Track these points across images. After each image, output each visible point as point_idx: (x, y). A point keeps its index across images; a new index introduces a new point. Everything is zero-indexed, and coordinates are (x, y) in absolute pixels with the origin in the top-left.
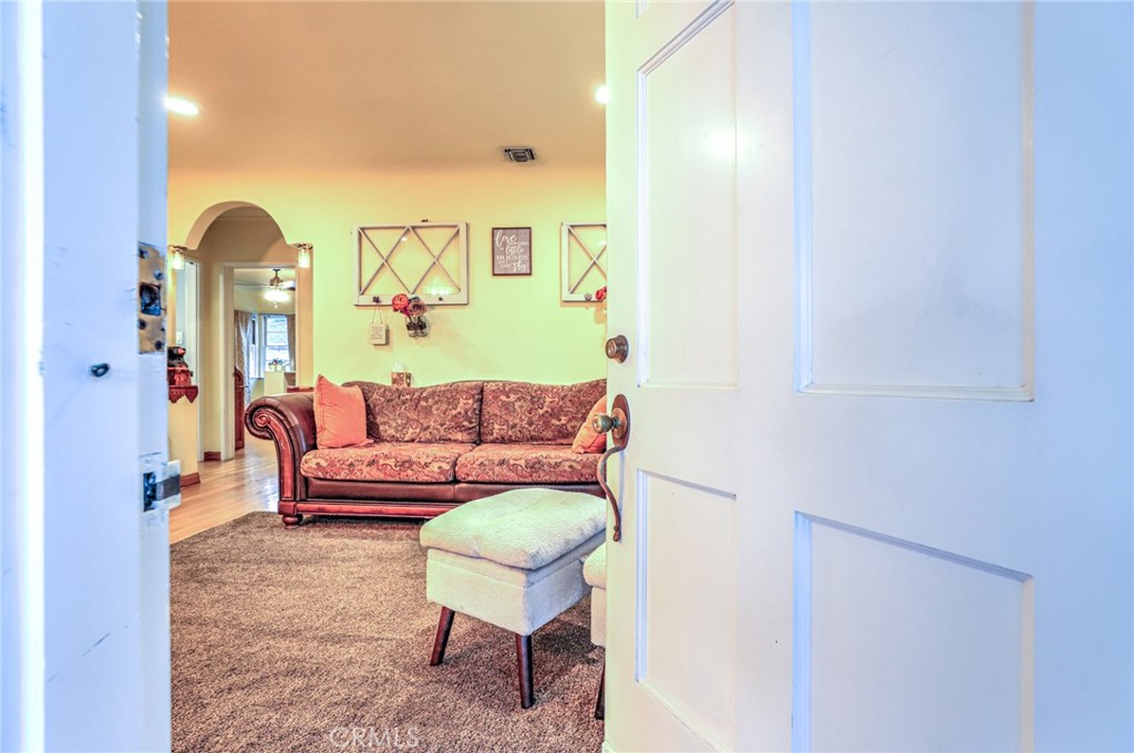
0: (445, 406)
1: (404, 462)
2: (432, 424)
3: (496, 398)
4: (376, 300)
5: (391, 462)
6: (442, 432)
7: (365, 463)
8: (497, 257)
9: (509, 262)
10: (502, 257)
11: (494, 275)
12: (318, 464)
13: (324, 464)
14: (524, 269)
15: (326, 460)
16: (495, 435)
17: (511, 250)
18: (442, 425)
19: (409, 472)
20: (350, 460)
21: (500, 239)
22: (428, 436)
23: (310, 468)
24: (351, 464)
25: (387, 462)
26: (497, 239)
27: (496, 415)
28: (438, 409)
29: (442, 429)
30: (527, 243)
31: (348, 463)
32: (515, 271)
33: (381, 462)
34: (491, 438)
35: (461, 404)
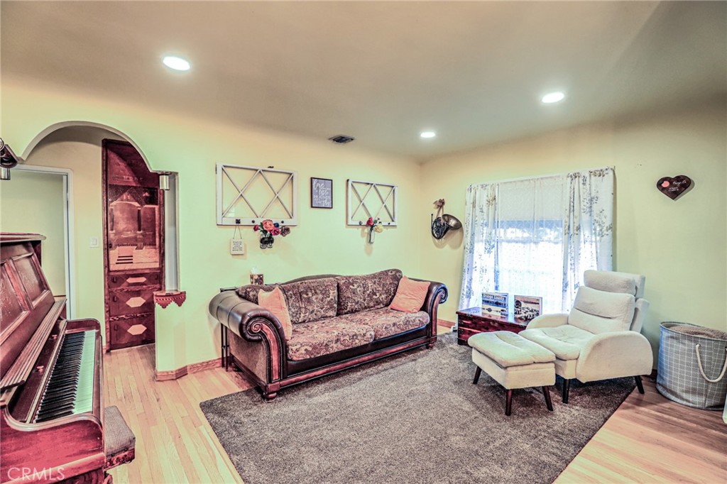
0: (320, 296)
1: (353, 336)
2: (316, 308)
3: (348, 287)
4: (238, 222)
5: (347, 338)
6: (323, 313)
7: (334, 342)
8: (314, 196)
9: (321, 200)
10: (317, 196)
11: (312, 207)
12: (306, 350)
13: (310, 349)
14: (329, 206)
15: (311, 346)
16: (348, 309)
17: (322, 193)
18: (322, 309)
19: (357, 341)
20: (325, 342)
21: (316, 185)
22: (315, 317)
23: (302, 354)
24: (326, 344)
25: (345, 338)
26: (314, 184)
27: (349, 297)
28: (317, 298)
29: (322, 311)
30: (330, 189)
31: (324, 344)
32: (323, 206)
33: (342, 339)
34: (346, 311)
35: (331, 294)
